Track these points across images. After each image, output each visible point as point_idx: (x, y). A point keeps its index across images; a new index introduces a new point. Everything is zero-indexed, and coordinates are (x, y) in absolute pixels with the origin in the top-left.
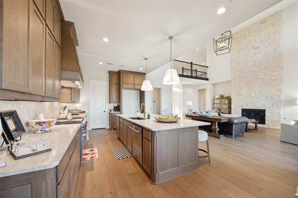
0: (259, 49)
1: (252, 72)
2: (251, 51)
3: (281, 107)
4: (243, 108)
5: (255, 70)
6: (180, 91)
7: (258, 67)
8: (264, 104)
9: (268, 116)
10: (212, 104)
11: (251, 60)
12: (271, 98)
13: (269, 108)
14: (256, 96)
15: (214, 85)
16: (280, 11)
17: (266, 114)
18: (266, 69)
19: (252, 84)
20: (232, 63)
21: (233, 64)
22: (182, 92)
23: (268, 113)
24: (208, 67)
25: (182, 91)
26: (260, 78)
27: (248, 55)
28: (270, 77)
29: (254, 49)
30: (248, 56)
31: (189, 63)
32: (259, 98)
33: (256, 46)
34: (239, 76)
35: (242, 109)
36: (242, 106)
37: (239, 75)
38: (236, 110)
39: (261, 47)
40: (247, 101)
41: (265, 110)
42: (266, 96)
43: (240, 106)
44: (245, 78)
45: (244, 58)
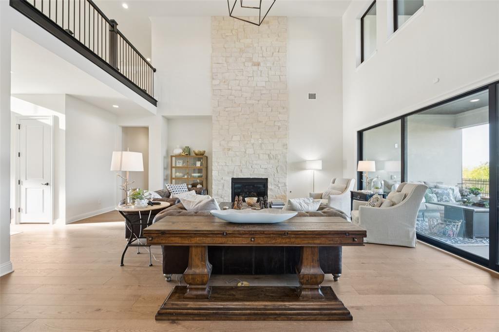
0: (260, 68)
1: (249, 108)
2: (248, 67)
3: (286, 174)
4: (235, 177)
5: (253, 104)
6: (56, 119)
7: (259, 101)
8: (266, 169)
9: (271, 189)
10: (165, 169)
11: (248, 83)
12: (276, 159)
13: (273, 174)
14: (254, 154)
15: (168, 120)
16: (286, 17)
17: (269, 186)
18: (269, 107)
19: (248, 129)
20: (213, 79)
21: (216, 82)
22: (62, 126)
23: (271, 184)
24: (155, 71)
25: (62, 118)
26: (260, 122)
27: (243, 72)
28: (275, 122)
29: (252, 65)
30: (243, 75)
31: (106, 19)
32: (259, 158)
33: (255, 60)
34: (227, 110)
35: (233, 179)
36: (233, 172)
37: (227, 108)
38: (222, 181)
39: (262, 64)
40: (241, 162)
41: (267, 179)
42: (269, 155)
43: (228, 173)
44: (238, 116)
45: (237, 75)
